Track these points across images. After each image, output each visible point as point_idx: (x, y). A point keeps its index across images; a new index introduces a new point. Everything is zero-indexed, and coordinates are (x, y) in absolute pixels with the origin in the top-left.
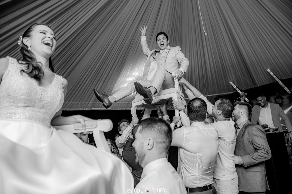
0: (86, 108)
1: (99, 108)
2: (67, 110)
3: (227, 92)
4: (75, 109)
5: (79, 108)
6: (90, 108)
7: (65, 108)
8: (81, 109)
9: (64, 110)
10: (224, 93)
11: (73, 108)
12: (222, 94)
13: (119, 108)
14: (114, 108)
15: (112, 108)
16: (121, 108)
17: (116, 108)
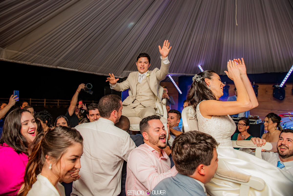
0: (51, 65)
1: (65, 67)
2: (27, 64)
3: (192, 74)
4: (37, 64)
5: (42, 64)
6: (56, 66)
7: (26, 61)
8: (44, 65)
9: (24, 63)
10: (189, 74)
11: (35, 63)
12: (187, 74)
13: (87, 71)
14: (82, 70)
15: (79, 70)
16: (88, 71)
17: (83, 71)
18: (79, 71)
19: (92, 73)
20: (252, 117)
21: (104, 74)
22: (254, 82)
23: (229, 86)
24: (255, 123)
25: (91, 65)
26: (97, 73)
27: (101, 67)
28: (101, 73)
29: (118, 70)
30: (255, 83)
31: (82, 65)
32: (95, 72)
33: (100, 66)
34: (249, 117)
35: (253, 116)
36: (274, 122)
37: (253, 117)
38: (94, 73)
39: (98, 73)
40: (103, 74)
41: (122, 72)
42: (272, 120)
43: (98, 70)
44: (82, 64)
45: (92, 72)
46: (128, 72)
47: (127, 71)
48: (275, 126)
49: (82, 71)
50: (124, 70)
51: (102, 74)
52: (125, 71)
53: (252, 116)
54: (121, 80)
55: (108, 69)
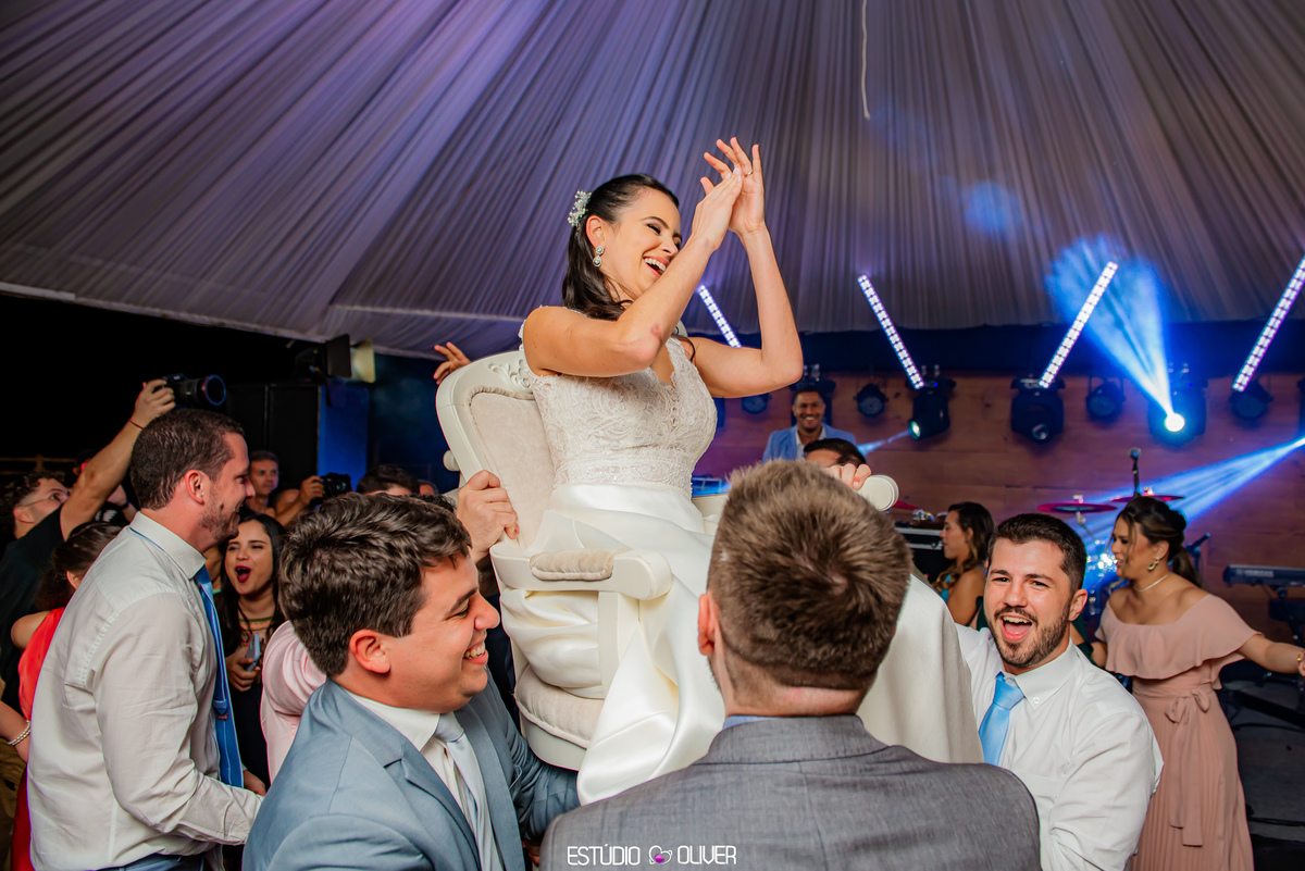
13: (128, 302)
14: (98, 297)
15: (85, 295)
16: (136, 303)
17: (104, 299)
18: (82, 300)
19: (157, 312)
20: (929, 520)
22: (937, 367)
23: (833, 386)
24: (940, 545)
25: (151, 273)
26: (183, 316)
27: (209, 284)
28: (208, 314)
29: (303, 298)
30: (940, 369)
31: (99, 269)
32: (174, 309)
33: (202, 277)
34: (918, 519)
35: (935, 515)
36: (1153, 539)
37: (932, 517)
38: (171, 314)
39: (191, 311)
40: (218, 316)
41: (325, 312)
42: (1146, 532)
43: (194, 299)
44: (98, 262)
45: (154, 306)
46: (355, 312)
47: (348, 308)
48: (1158, 558)
49: (100, 303)
50: (332, 301)
51: (216, 320)
52: (338, 307)
53: (929, 514)
54: (316, 352)
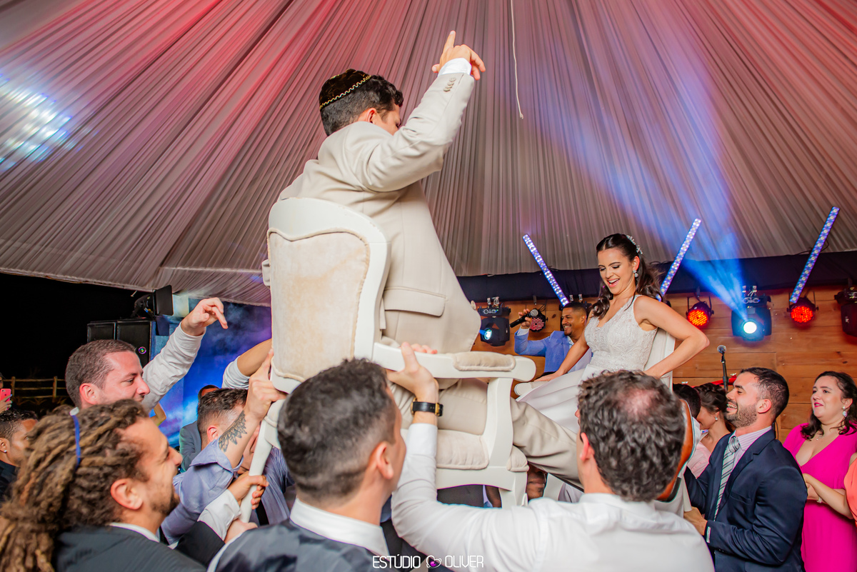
13: (22, 268)
16: (27, 269)
21: (89, 280)
25: (36, 248)
26: (60, 277)
27: (77, 254)
28: (77, 276)
29: (141, 263)
32: (53, 273)
33: (71, 250)
39: (64, 274)
41: (157, 272)
43: (67, 265)
45: (40, 271)
46: (178, 271)
47: (174, 268)
50: (162, 264)
51: (82, 279)
52: (166, 268)
54: (148, 298)
55: (102, 259)
